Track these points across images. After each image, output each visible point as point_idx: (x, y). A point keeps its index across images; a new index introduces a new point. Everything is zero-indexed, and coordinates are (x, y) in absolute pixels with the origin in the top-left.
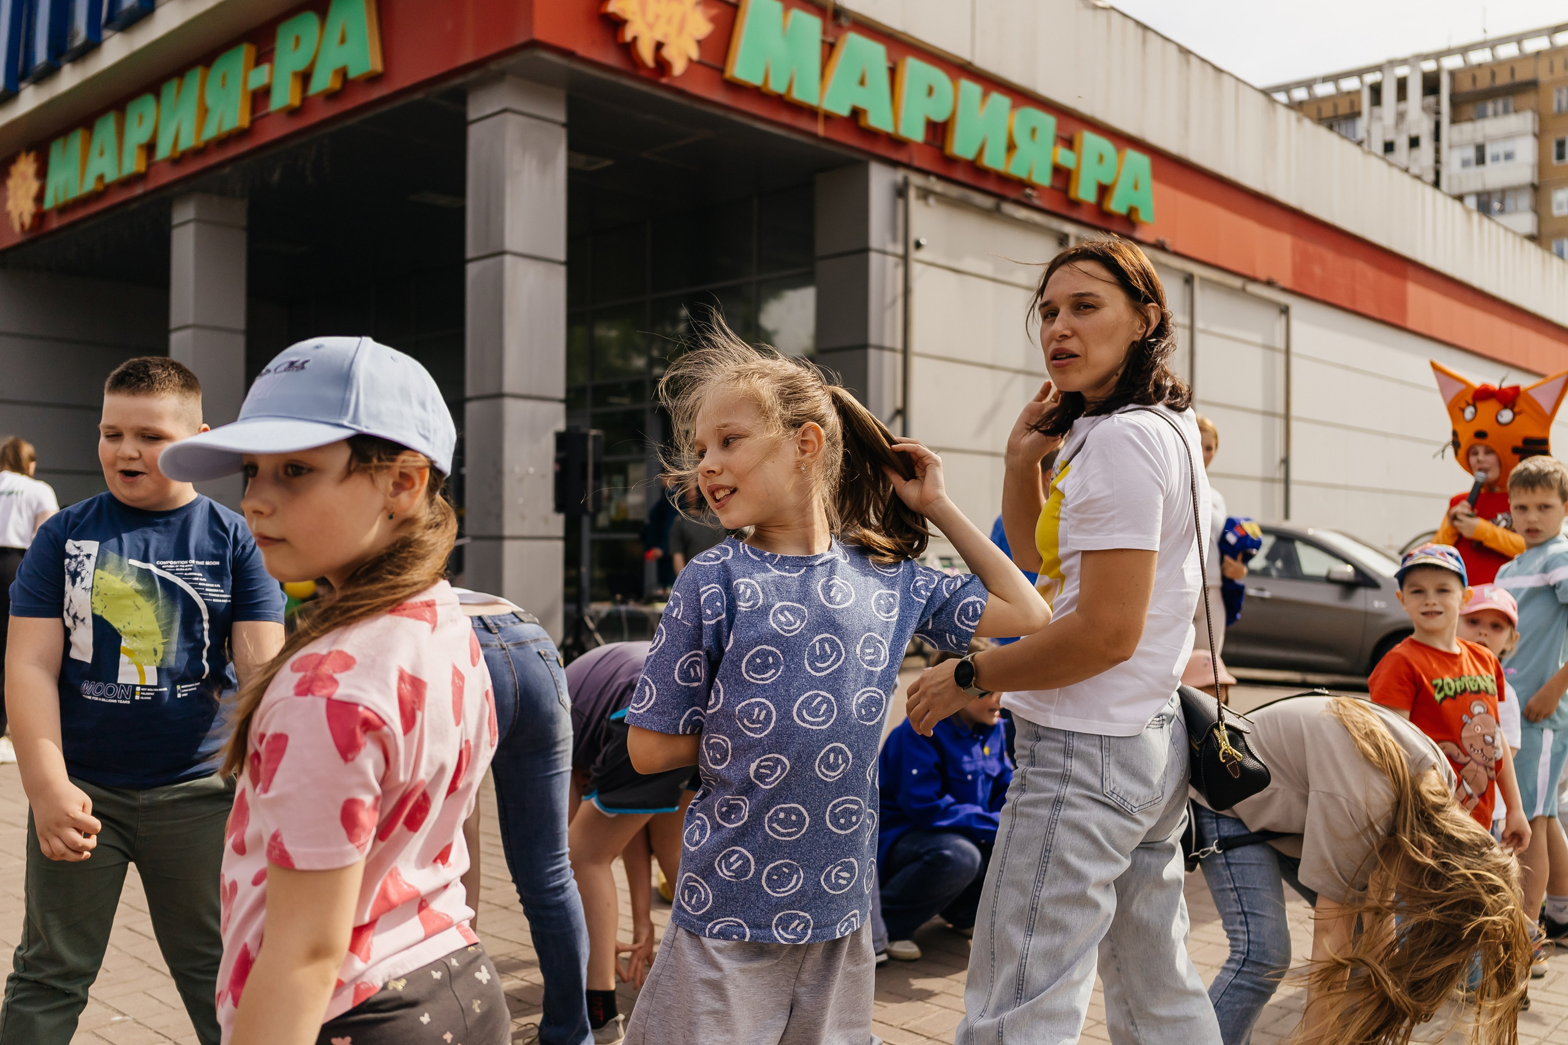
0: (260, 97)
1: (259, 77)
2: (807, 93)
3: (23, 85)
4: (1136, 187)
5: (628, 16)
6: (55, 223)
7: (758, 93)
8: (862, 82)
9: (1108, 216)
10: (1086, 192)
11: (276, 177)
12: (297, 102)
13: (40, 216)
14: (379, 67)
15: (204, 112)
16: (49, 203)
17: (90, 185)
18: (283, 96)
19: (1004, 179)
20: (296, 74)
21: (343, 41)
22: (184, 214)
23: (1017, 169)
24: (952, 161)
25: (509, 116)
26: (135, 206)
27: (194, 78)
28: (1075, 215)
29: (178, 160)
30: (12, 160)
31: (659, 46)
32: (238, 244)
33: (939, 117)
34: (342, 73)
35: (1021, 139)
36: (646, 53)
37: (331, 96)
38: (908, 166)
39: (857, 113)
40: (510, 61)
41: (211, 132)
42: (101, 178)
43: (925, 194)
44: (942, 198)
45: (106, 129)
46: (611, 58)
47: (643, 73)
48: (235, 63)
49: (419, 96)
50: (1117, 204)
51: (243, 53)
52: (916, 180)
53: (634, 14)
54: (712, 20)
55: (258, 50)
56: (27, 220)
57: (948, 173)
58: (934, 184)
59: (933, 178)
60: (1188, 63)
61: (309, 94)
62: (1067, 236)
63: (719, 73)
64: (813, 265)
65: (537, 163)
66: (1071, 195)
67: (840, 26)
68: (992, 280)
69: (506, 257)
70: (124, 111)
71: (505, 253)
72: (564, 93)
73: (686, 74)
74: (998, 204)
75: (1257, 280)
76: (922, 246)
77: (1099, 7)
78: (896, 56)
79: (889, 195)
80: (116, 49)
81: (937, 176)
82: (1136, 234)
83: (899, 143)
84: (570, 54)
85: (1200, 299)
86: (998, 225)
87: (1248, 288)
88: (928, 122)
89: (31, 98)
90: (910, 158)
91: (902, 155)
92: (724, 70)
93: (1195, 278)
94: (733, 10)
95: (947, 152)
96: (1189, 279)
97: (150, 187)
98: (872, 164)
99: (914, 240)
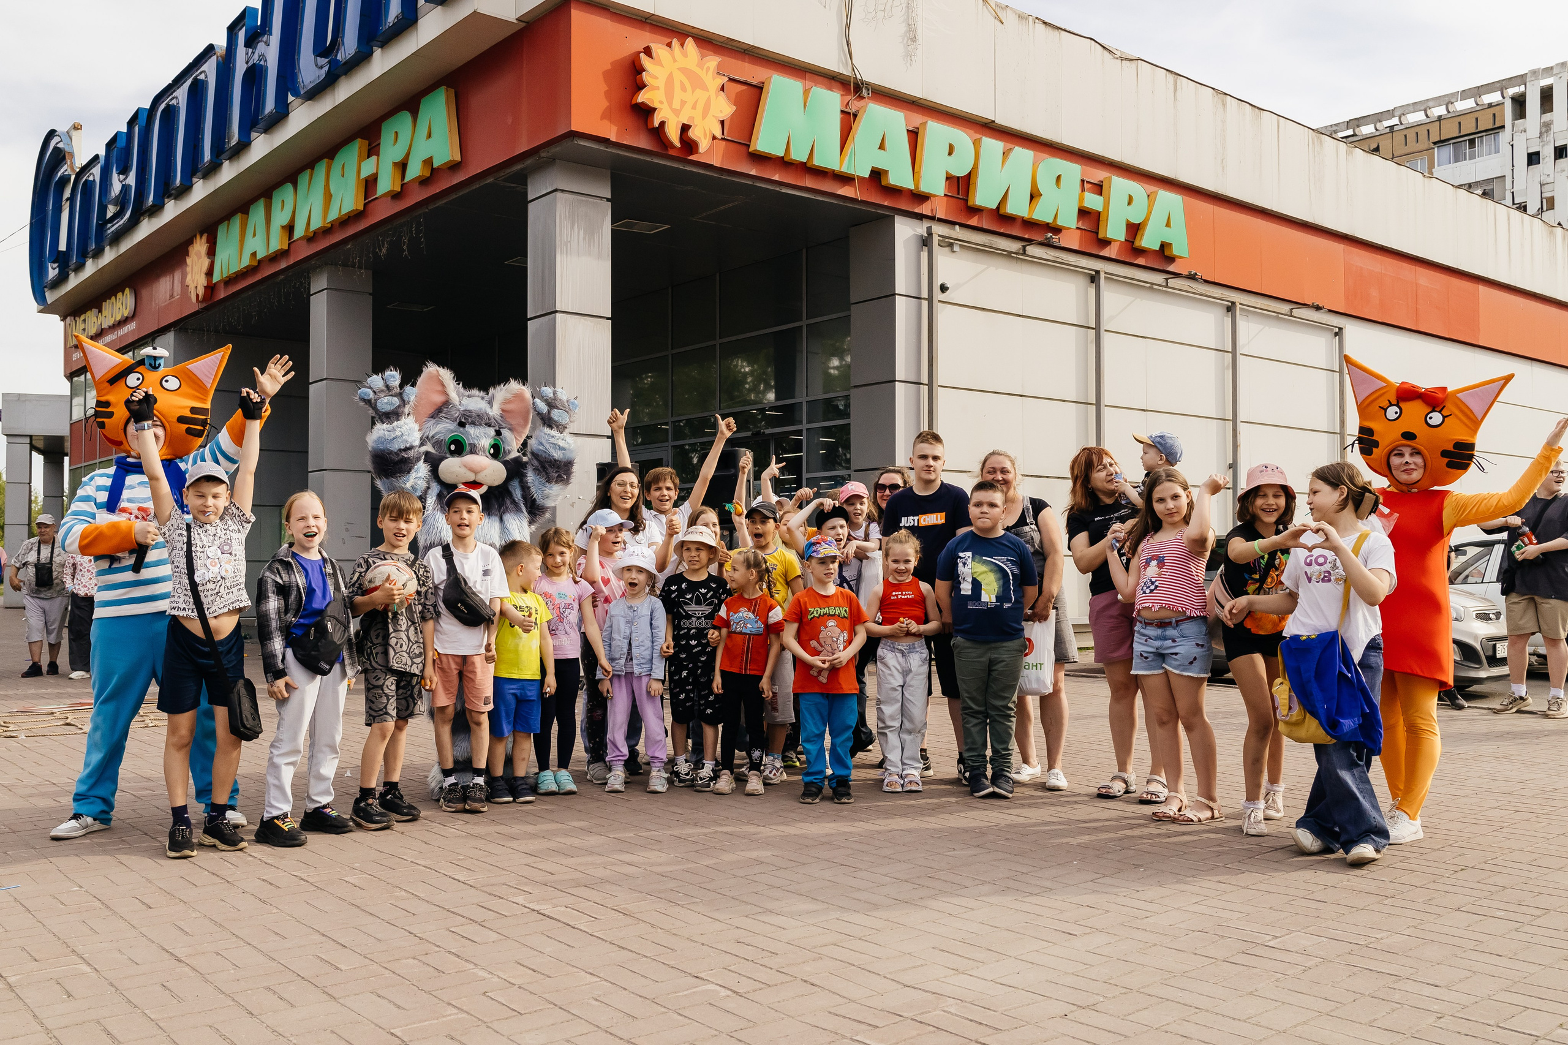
1: (368, 168)
2: (828, 158)
4: (1168, 224)
5: (655, 105)
6: (222, 294)
7: (784, 163)
8: (882, 147)
9: (1141, 252)
10: (1115, 230)
11: (384, 250)
13: (210, 288)
14: (458, 158)
15: (328, 197)
16: (216, 278)
17: (246, 261)
18: (386, 185)
19: (1029, 224)
20: (395, 164)
21: (429, 136)
22: (320, 283)
23: (1042, 213)
24: (976, 211)
25: (559, 194)
26: (281, 278)
27: (321, 168)
28: (1105, 253)
29: (312, 238)
30: (190, 242)
31: (685, 128)
32: (365, 307)
33: (961, 172)
34: (428, 162)
35: (1045, 185)
36: (673, 134)
37: (423, 182)
38: (932, 218)
39: (877, 175)
40: (556, 149)
41: (333, 215)
42: (254, 254)
43: (948, 244)
44: (967, 246)
45: (257, 213)
46: (642, 142)
47: (671, 152)
48: (350, 155)
49: (490, 180)
50: (1149, 240)
51: (355, 148)
52: (939, 230)
53: (661, 102)
56: (201, 291)
57: (974, 222)
58: (958, 232)
59: (957, 227)
60: (1224, 105)
61: (407, 180)
62: (1098, 272)
63: (743, 148)
64: (849, 310)
65: (585, 233)
66: (1101, 236)
67: (861, 98)
68: (1020, 316)
69: (558, 315)
70: (271, 198)
71: (556, 312)
72: (609, 172)
73: (711, 149)
74: (1024, 247)
75: (1305, 305)
76: (947, 289)
77: (1126, 59)
78: (917, 119)
79: (914, 245)
80: (261, 146)
81: (962, 225)
82: (1171, 268)
83: (922, 198)
84: (605, 141)
85: (1241, 323)
86: (1026, 267)
87: (1296, 312)
88: (949, 178)
89: (200, 190)
90: (932, 210)
91: (925, 209)
92: (749, 146)
93: (1238, 306)
94: (758, 90)
95: (970, 203)
96: (1230, 308)
97: (292, 262)
98: (899, 219)
99: (939, 284)
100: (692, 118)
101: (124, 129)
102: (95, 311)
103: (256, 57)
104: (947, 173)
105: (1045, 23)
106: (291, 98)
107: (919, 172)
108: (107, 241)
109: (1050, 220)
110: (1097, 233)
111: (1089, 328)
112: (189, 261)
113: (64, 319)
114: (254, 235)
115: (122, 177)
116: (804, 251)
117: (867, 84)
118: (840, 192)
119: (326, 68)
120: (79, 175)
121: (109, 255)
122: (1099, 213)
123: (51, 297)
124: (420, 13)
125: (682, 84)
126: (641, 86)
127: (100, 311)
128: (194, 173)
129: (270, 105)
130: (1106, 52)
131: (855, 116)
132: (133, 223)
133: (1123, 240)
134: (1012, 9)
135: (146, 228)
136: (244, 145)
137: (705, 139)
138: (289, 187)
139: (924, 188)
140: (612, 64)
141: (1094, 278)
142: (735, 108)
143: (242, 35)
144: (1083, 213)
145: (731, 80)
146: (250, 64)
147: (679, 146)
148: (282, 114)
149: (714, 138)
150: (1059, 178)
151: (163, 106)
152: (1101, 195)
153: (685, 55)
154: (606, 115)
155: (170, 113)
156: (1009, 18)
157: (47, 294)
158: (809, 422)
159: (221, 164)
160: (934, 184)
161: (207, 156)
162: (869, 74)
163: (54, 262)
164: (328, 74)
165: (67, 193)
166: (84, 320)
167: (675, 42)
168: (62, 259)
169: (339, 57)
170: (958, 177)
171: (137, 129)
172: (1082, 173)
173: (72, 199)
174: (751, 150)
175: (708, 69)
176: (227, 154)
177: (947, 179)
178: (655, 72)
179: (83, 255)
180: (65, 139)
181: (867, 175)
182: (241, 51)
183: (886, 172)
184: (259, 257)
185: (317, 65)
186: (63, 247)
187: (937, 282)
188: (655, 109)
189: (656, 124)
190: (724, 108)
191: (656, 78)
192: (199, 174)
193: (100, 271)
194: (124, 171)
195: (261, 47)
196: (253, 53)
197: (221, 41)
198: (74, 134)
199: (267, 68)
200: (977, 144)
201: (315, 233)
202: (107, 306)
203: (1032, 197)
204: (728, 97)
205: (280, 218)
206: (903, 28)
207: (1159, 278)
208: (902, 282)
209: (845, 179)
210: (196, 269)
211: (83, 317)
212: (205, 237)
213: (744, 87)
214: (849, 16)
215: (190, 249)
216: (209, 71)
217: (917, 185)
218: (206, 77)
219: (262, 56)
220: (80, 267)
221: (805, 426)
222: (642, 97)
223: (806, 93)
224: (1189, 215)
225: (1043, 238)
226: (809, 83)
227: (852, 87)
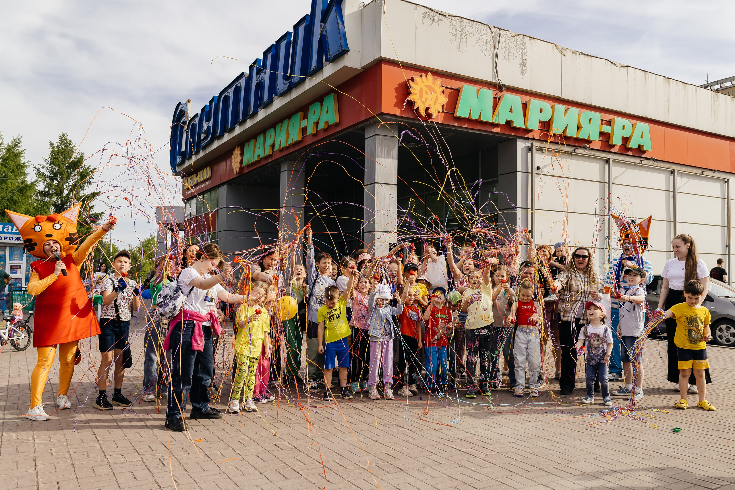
0: (304, 130)
1: (304, 124)
2: (488, 117)
3: (236, 126)
6: (246, 171)
7: (468, 120)
8: (511, 111)
9: (630, 149)
10: (617, 141)
12: (315, 133)
13: (241, 168)
15: (288, 134)
16: (244, 165)
17: (256, 159)
18: (310, 131)
19: (577, 140)
20: (314, 123)
21: (327, 112)
22: (284, 168)
23: (583, 135)
25: (377, 136)
26: (269, 165)
27: (285, 123)
28: (612, 150)
29: (281, 150)
30: (233, 149)
31: (427, 109)
33: (546, 119)
34: (327, 123)
35: (584, 123)
36: (422, 112)
37: (325, 130)
38: (533, 139)
39: (509, 123)
41: (290, 142)
42: (259, 156)
43: (541, 150)
44: (549, 150)
45: (260, 139)
46: (410, 116)
47: (422, 118)
49: (350, 130)
50: (633, 144)
51: (299, 115)
52: (536, 144)
53: (418, 99)
56: (238, 170)
57: (551, 140)
58: (545, 145)
59: (544, 142)
60: (669, 83)
61: (318, 129)
62: (609, 159)
63: (452, 115)
64: (498, 177)
65: (387, 151)
67: (502, 91)
68: (573, 179)
70: (265, 133)
71: (375, 183)
72: (397, 126)
73: (438, 117)
74: (575, 150)
75: (710, 170)
76: (540, 168)
77: (622, 67)
78: (526, 98)
79: (525, 151)
80: (262, 114)
81: (546, 141)
82: (644, 156)
83: (529, 131)
84: (395, 116)
85: (678, 179)
86: (576, 157)
87: (704, 173)
89: (238, 130)
90: (533, 136)
91: (530, 135)
92: (454, 114)
93: (676, 171)
94: (458, 91)
96: (673, 172)
97: (273, 159)
98: (518, 140)
99: (536, 166)
100: (430, 105)
102: (195, 175)
103: (260, 78)
104: (540, 120)
105: (585, 54)
106: (274, 96)
107: (527, 120)
108: (201, 148)
109: (586, 138)
110: (609, 142)
111: (605, 183)
112: (233, 157)
113: (182, 177)
114: (259, 148)
115: (207, 123)
116: (480, 152)
117: (504, 85)
118: (493, 131)
119: (288, 85)
120: (190, 121)
121: (201, 154)
122: (610, 133)
123: (178, 169)
124: (324, 66)
125: (426, 91)
126: (409, 93)
127: (197, 175)
128: (236, 124)
129: (266, 98)
130: (613, 65)
131: (499, 99)
132: (211, 142)
133: (620, 144)
134: (569, 49)
135: (216, 144)
136: (256, 113)
137: (435, 112)
138: (273, 129)
139: (529, 127)
140: (398, 85)
141: (607, 161)
143: (255, 70)
144: (602, 134)
145: (446, 88)
146: (258, 81)
148: (270, 102)
149: (439, 112)
150: (590, 120)
152: (610, 126)
153: (427, 80)
154: (396, 105)
155: (227, 98)
156: (568, 53)
157: (177, 168)
160: (534, 124)
161: (241, 116)
162: (505, 81)
163: (180, 156)
164: (289, 87)
166: (191, 179)
167: (424, 75)
169: (293, 81)
170: (545, 122)
171: (213, 104)
172: (601, 117)
174: (455, 115)
175: (437, 84)
176: (249, 116)
177: (540, 122)
178: (415, 88)
180: (185, 106)
181: (504, 123)
182: (254, 76)
183: (513, 121)
184: (261, 157)
185: (284, 83)
186: (183, 149)
187: (536, 165)
190: (444, 100)
191: (415, 90)
192: (238, 124)
193: (198, 160)
194: (208, 120)
195: (262, 74)
196: (259, 77)
197: (247, 71)
198: (188, 104)
199: (265, 83)
200: (553, 107)
201: (283, 148)
202: (200, 173)
203: (578, 128)
204: (445, 95)
205: (269, 142)
206: (521, 61)
207: (637, 160)
208: (519, 167)
209: (495, 125)
210: (236, 161)
213: (451, 91)
214: (497, 58)
215: (234, 152)
216: (242, 82)
217: (526, 126)
218: (241, 85)
219: (263, 78)
220: (190, 158)
222: (410, 98)
223: (478, 91)
224: (652, 132)
225: (582, 146)
226: (480, 87)
227: (498, 87)
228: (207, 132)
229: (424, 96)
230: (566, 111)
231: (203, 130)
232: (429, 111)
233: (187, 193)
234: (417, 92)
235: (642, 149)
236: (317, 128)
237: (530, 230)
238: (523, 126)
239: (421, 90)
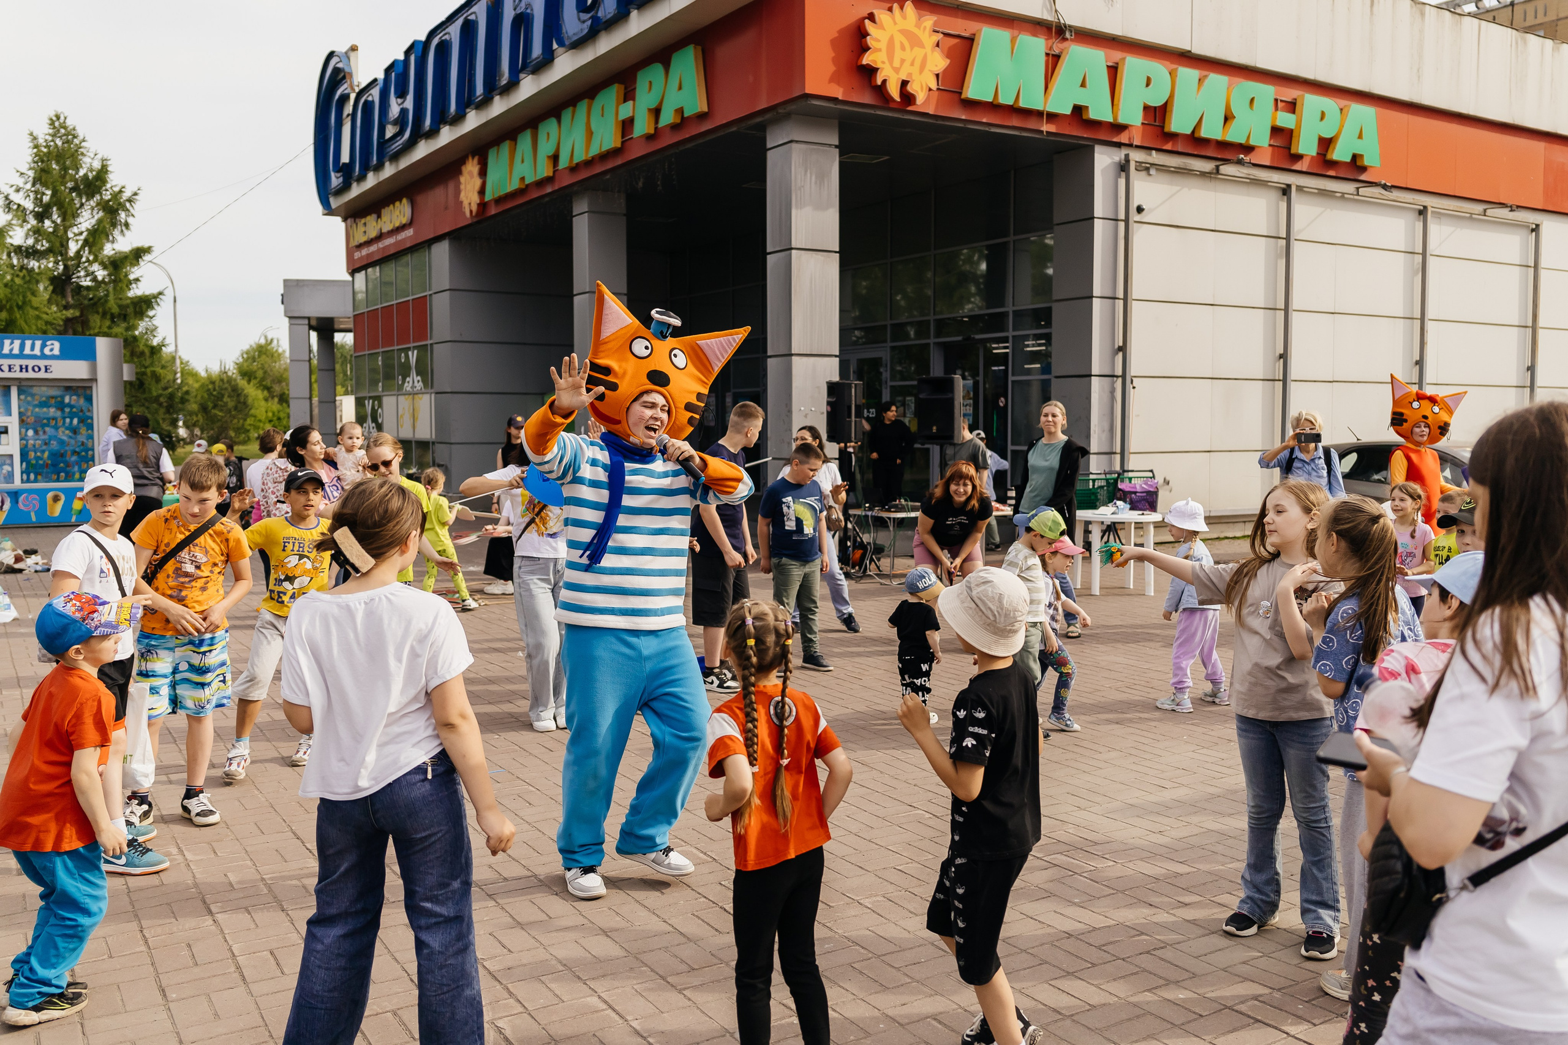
0: (627, 125)
1: (626, 111)
2: (1033, 100)
4: (1360, 137)
6: (493, 211)
7: (993, 107)
8: (1083, 85)
9: (1334, 164)
10: (1307, 146)
11: (640, 184)
12: (652, 131)
13: (483, 206)
14: (706, 109)
15: (590, 134)
16: (488, 197)
17: (515, 185)
18: (642, 127)
19: (1223, 145)
20: (650, 110)
21: (680, 88)
22: (581, 206)
23: (1235, 135)
24: (1173, 136)
25: (794, 145)
26: (547, 199)
27: (583, 106)
28: (1296, 167)
29: (574, 169)
31: (904, 83)
32: (620, 227)
33: (1157, 102)
36: (894, 91)
37: (674, 127)
38: (1130, 145)
39: (1078, 110)
40: (792, 107)
41: (594, 151)
42: (523, 179)
43: (1145, 168)
44: (1162, 169)
45: (525, 141)
46: (867, 98)
47: (892, 105)
48: (610, 97)
49: (735, 129)
50: (1340, 153)
52: (1136, 156)
53: (883, 63)
54: (948, 55)
55: (626, 88)
56: (474, 208)
57: (1168, 147)
58: (1155, 157)
59: (1154, 152)
60: (1422, 14)
62: (1289, 186)
63: (956, 95)
64: (1052, 229)
65: (816, 178)
66: (1293, 151)
67: (1064, 40)
68: (1213, 231)
69: (793, 252)
71: (792, 248)
72: (836, 122)
73: (927, 99)
74: (1217, 167)
75: (1503, 205)
76: (1143, 209)
78: (1117, 55)
79: (1111, 173)
80: (529, 87)
81: (1158, 150)
82: (1363, 177)
83: (1120, 128)
84: (835, 100)
85: (1434, 228)
86: (1220, 185)
87: (1490, 212)
88: (1146, 108)
89: (473, 120)
90: (1130, 138)
91: (1123, 138)
92: (961, 93)
93: (1430, 210)
94: (969, 42)
95: (1166, 130)
96: (1422, 212)
97: (556, 188)
98: (1098, 149)
99: (1135, 206)
100: (910, 74)
101: (401, 57)
102: (374, 216)
103: (523, 5)
106: (555, 46)
108: (387, 158)
109: (1243, 141)
110: (1290, 149)
111: (1279, 238)
112: (462, 179)
113: (345, 220)
114: (523, 162)
115: (400, 101)
116: (1013, 171)
117: (1070, 26)
118: (1046, 128)
119: (589, 22)
120: (360, 95)
121: (389, 170)
122: (1291, 131)
123: (334, 203)
126: (866, 49)
127: (379, 216)
129: (537, 50)
132: (411, 144)
133: (1314, 153)
135: (423, 150)
136: (513, 84)
138: (553, 122)
139: (1122, 120)
140: (840, 32)
141: (1286, 191)
142: (948, 61)
144: (1276, 131)
145: (946, 35)
146: (519, 11)
147: (898, 99)
148: (548, 59)
149: (930, 90)
150: (1252, 100)
151: (435, 41)
152: (1294, 112)
153: (904, 17)
154: (835, 78)
155: (444, 48)
157: (332, 200)
158: (1014, 330)
159: (492, 98)
160: (1132, 115)
162: (1071, 17)
163: (338, 172)
164: (591, 27)
165: (348, 109)
166: (365, 224)
168: (346, 171)
169: (600, 14)
172: (1276, 94)
173: (353, 116)
174: (963, 96)
175: (925, 28)
176: (497, 91)
178: (876, 35)
179: (366, 168)
180: (344, 59)
183: (1087, 107)
184: (527, 181)
186: (345, 158)
187: (1133, 205)
188: (877, 69)
189: (879, 82)
190: (939, 62)
191: (878, 41)
193: (379, 184)
194: (402, 94)
198: (352, 55)
200: (1172, 74)
201: (577, 164)
202: (386, 212)
203: (1226, 119)
204: (942, 51)
205: (546, 148)
207: (1349, 188)
208: (1100, 207)
209: (1048, 117)
210: (469, 187)
211: (363, 221)
212: (476, 159)
213: (956, 41)
215: (463, 168)
219: (528, 6)
220: (362, 178)
221: (1011, 333)
222: (867, 59)
223: (1013, 40)
224: (1382, 126)
225: (1235, 159)
226: (1016, 32)
227: (1056, 31)
228: (401, 121)
229: (898, 54)
230: (1201, 81)
231: (391, 115)
232: (909, 88)
233: (357, 255)
234: (883, 45)
235: (1359, 163)
236: (657, 121)
237: (1121, 344)
238: (1108, 118)
239: (891, 41)
